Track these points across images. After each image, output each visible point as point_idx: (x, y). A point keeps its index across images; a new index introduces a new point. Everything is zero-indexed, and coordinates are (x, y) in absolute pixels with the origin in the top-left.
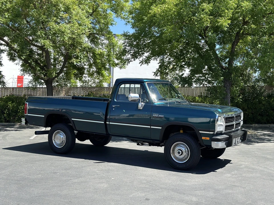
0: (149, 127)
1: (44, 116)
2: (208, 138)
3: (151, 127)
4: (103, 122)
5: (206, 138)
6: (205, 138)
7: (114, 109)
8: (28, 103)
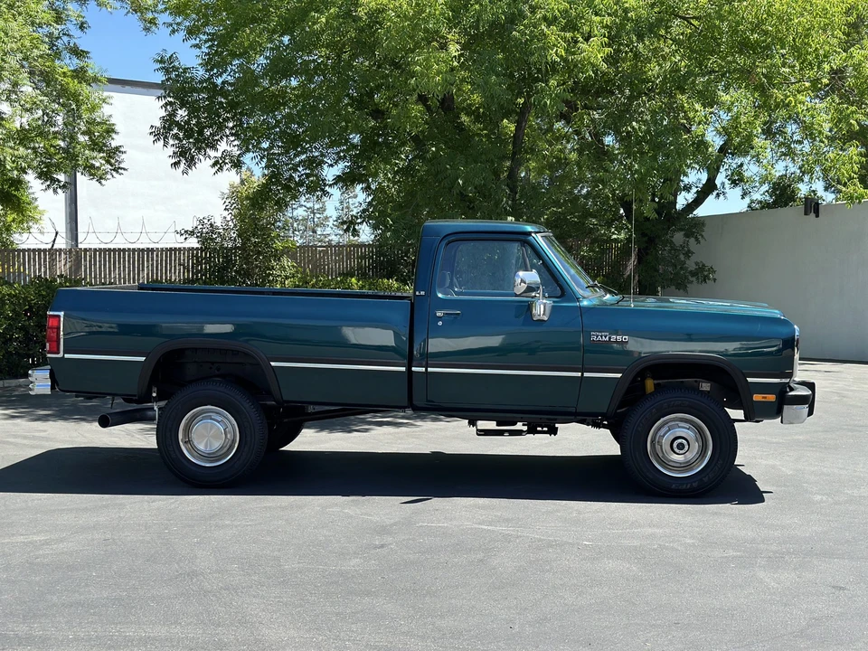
0: (579, 374)
1: (143, 359)
2: (772, 398)
3: (586, 375)
4: (403, 369)
5: (765, 398)
6: (763, 398)
7: (440, 323)
8: (62, 314)
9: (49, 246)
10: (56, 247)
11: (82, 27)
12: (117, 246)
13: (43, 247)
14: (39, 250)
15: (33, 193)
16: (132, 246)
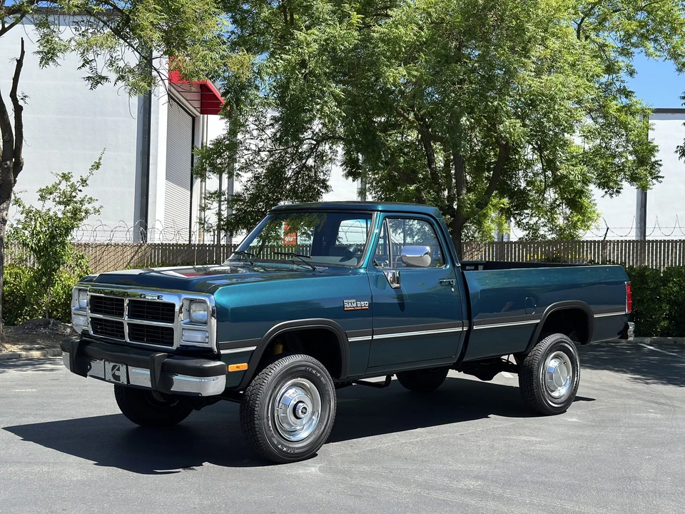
9: (602, 239)
10: (606, 239)
11: (632, 73)
12: (654, 239)
13: (597, 239)
14: (595, 242)
15: (595, 200)
16: (667, 239)
